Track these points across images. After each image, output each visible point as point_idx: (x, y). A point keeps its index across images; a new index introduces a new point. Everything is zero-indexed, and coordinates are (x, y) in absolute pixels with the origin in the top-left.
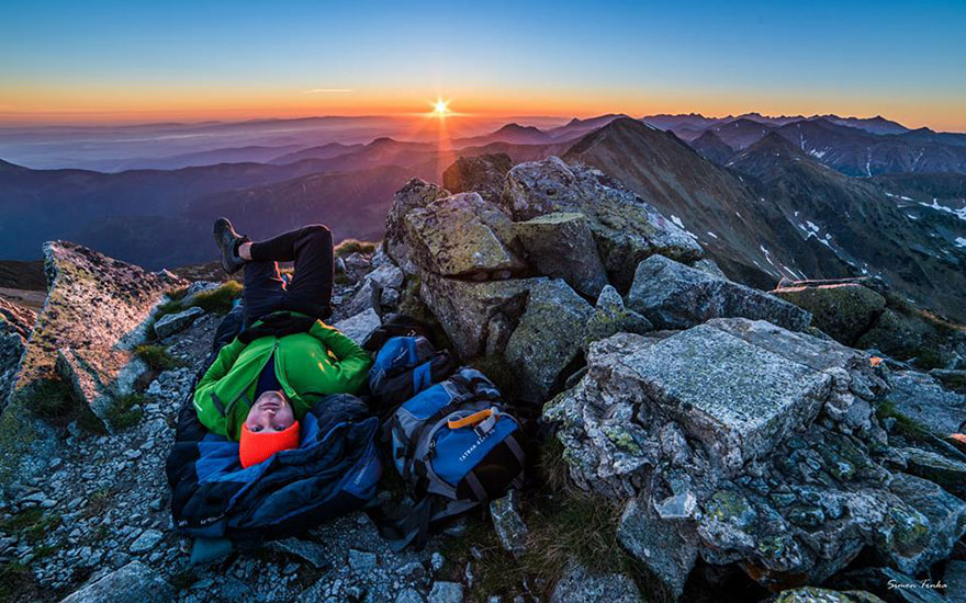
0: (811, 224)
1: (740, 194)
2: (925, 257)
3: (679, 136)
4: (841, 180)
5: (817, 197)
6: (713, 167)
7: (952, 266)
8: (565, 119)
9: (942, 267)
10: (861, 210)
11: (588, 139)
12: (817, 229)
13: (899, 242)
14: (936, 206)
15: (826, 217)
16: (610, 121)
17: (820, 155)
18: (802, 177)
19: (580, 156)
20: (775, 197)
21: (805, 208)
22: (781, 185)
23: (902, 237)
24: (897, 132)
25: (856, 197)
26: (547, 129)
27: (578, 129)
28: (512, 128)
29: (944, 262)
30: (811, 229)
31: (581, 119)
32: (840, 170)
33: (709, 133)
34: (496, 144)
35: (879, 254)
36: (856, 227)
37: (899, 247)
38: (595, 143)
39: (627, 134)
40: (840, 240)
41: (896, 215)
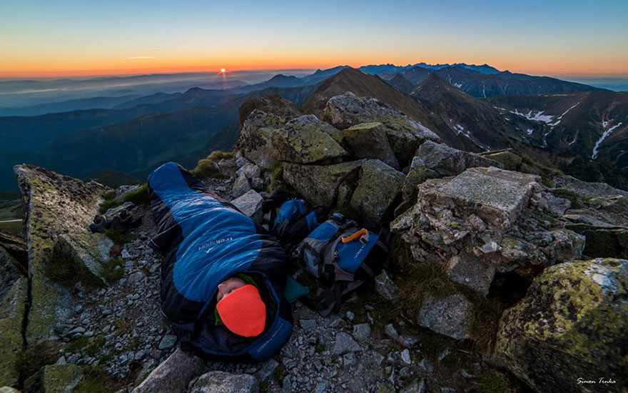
0: (459, 126)
1: (420, 111)
2: (515, 140)
3: (382, 78)
4: (471, 100)
5: (460, 111)
6: (403, 95)
7: (527, 145)
8: (312, 70)
9: (522, 146)
10: (483, 116)
11: (328, 82)
12: (462, 129)
13: (503, 133)
14: (517, 113)
15: (466, 121)
16: (340, 70)
17: (460, 86)
18: (451, 98)
19: (324, 93)
20: (439, 111)
21: (456, 116)
22: (441, 103)
23: (504, 131)
24: (494, 73)
25: (480, 110)
26: (302, 77)
27: (322, 76)
28: (279, 77)
29: (523, 143)
30: (459, 129)
31: (322, 69)
32: (470, 94)
33: (399, 75)
34: (271, 88)
35: (494, 141)
36: (482, 126)
37: (503, 136)
38: (333, 84)
39: (351, 77)
40: (475, 135)
41: (500, 118)
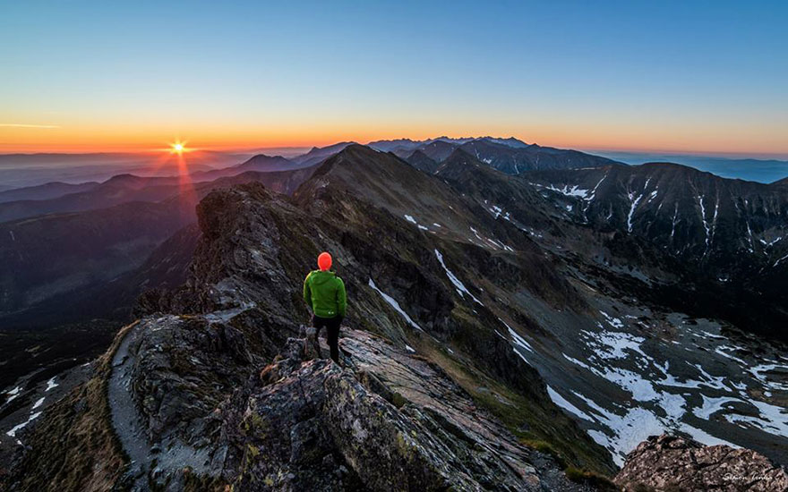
0: (496, 208)
1: (448, 193)
2: (557, 219)
3: (398, 155)
4: (505, 177)
5: (495, 189)
6: (426, 176)
7: (570, 223)
8: (307, 148)
9: (566, 224)
10: (519, 193)
11: (330, 162)
12: (500, 210)
13: (544, 212)
14: (553, 189)
15: (503, 201)
16: (344, 147)
17: (489, 162)
18: (482, 175)
19: (324, 177)
20: (470, 192)
21: (490, 197)
22: (472, 183)
23: (544, 209)
24: (523, 146)
25: (515, 187)
26: (292, 157)
27: (321, 155)
28: (260, 158)
29: (566, 221)
30: (497, 211)
31: (320, 147)
32: (502, 170)
33: (417, 152)
34: (248, 173)
35: (536, 221)
36: (521, 206)
37: (544, 215)
38: (335, 166)
39: (358, 156)
40: (516, 215)
41: (537, 195)
